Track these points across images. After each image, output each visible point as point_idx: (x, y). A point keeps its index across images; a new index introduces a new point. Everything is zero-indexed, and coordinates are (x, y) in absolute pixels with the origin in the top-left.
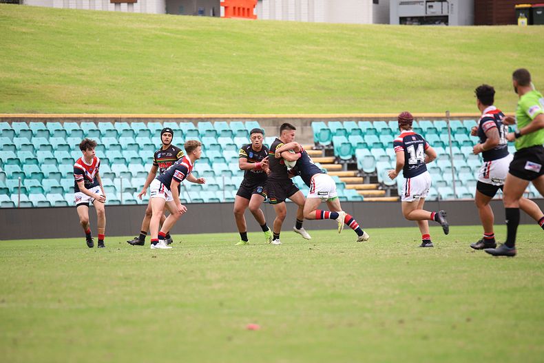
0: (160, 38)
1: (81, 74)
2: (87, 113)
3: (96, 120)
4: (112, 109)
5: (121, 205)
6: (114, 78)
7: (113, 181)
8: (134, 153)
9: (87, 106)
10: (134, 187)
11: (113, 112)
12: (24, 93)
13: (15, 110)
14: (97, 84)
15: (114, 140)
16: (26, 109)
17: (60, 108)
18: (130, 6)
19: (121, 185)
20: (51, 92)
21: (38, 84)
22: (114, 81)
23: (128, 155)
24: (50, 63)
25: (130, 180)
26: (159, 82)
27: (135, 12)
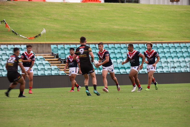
0: (186, 14)
1: (158, 27)
2: (159, 41)
3: (162, 43)
4: (168, 39)
5: (170, 73)
6: (169, 28)
7: (167, 64)
8: (175, 55)
9: (159, 38)
10: (175, 66)
11: (168, 40)
12: (137, 34)
13: (134, 40)
14: (163, 31)
15: (168, 50)
16: (138, 40)
17: (150, 39)
18: (177, 2)
19: (170, 66)
20: (147, 34)
21: (142, 31)
22: (169, 29)
23: (173, 55)
24: (147, 23)
25: (174, 64)
26: (185, 29)
27: (179, 5)
